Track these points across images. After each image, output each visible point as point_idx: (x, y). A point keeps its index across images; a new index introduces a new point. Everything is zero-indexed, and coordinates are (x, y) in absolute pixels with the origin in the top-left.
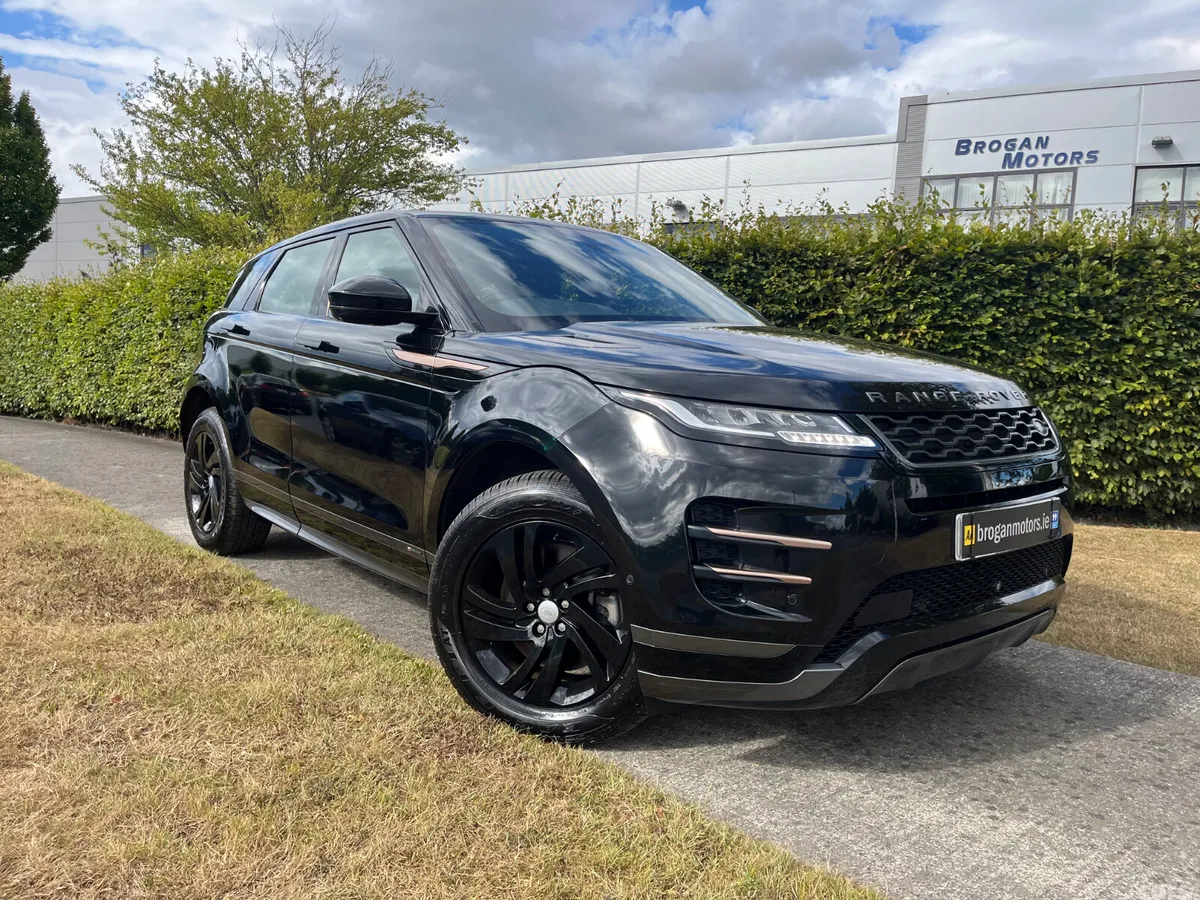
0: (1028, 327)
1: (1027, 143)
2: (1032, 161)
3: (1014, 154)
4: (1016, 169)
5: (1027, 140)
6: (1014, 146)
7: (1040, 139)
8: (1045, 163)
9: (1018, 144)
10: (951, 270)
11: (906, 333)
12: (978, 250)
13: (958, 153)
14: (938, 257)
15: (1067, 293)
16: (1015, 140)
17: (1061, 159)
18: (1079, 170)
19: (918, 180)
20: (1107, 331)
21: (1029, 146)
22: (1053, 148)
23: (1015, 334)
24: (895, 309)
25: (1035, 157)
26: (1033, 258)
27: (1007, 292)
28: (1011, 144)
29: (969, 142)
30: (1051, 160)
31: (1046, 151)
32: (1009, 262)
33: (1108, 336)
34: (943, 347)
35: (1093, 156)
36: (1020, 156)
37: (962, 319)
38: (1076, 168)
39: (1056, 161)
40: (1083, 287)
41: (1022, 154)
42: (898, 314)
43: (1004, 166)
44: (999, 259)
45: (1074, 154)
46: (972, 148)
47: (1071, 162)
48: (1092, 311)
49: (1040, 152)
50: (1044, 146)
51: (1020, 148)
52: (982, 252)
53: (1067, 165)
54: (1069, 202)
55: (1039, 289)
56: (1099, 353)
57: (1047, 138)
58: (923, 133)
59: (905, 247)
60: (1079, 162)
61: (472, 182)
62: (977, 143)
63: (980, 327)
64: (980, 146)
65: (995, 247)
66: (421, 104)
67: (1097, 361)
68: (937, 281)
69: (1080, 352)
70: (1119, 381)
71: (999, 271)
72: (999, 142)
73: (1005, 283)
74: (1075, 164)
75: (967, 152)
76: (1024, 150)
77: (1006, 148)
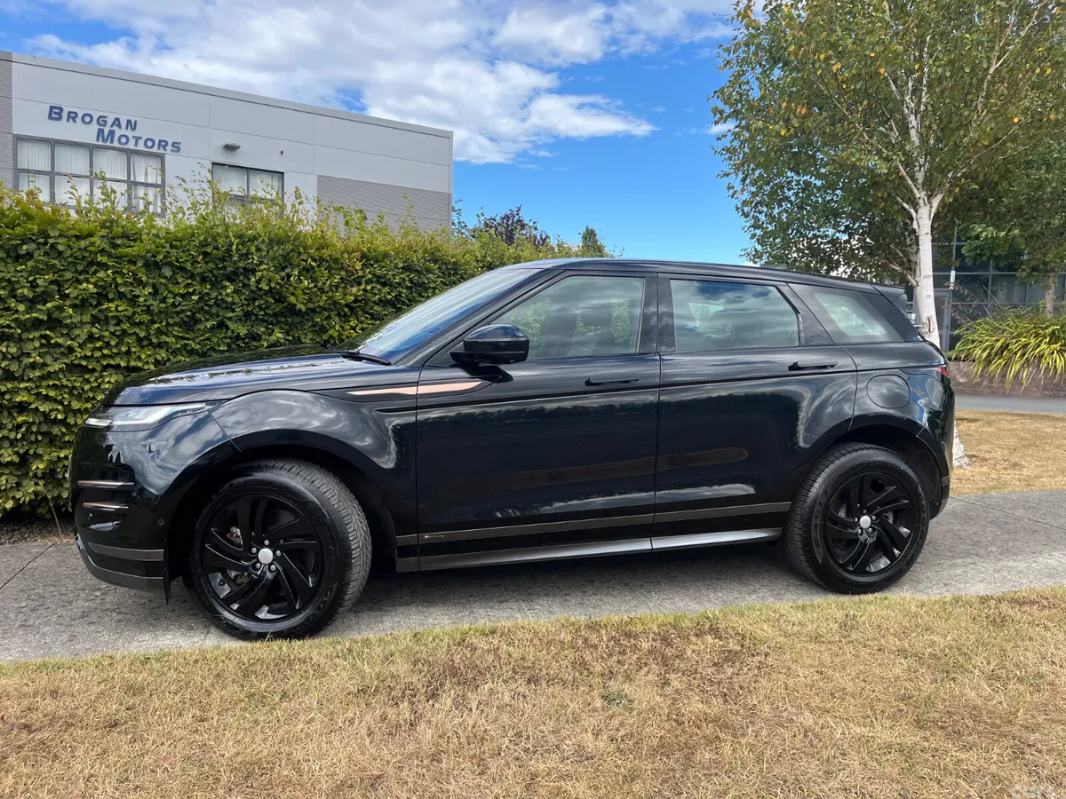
1: (117, 122)
2: (123, 140)
3: (106, 130)
4: (108, 144)
5: (117, 119)
6: (105, 123)
7: (129, 122)
8: (136, 144)
9: (110, 122)
13: (50, 117)
16: (106, 117)
17: (149, 144)
18: (167, 157)
19: (10, 137)
21: (119, 126)
22: (142, 133)
25: (126, 137)
28: (102, 120)
29: (61, 109)
30: (141, 143)
31: (136, 134)
35: (176, 147)
36: (112, 133)
38: (164, 154)
39: (145, 145)
41: (114, 132)
43: (98, 140)
45: (160, 141)
46: (65, 115)
47: (159, 148)
49: (130, 133)
50: (134, 129)
51: (112, 126)
53: (155, 150)
54: (160, 182)
57: (136, 122)
58: (10, 90)
60: (165, 149)
62: (69, 113)
64: (72, 116)
72: (91, 116)
74: (162, 151)
75: (60, 118)
76: (115, 128)
77: (98, 123)
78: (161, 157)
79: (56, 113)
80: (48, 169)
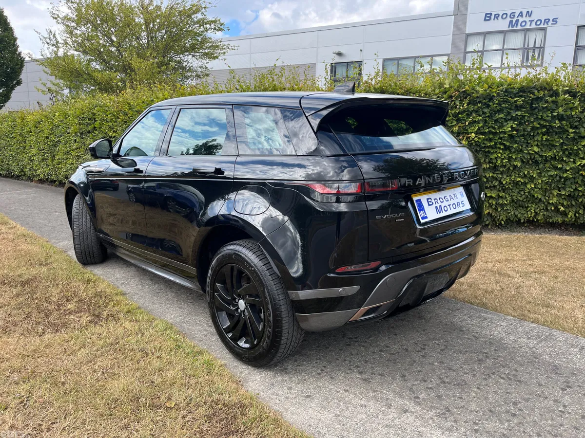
0: (530, 131)
1: (521, 14)
2: (524, 24)
3: (514, 20)
4: (515, 28)
5: (521, 12)
6: (514, 16)
7: (528, 12)
8: (530, 25)
9: (517, 15)
10: (489, 101)
11: (463, 137)
12: (504, 90)
13: (485, 20)
14: (482, 95)
15: (552, 112)
16: (515, 13)
17: (539, 23)
18: (549, 29)
19: (464, 36)
20: (572, 133)
21: (522, 16)
22: (535, 17)
23: (523, 135)
24: (458, 124)
25: (525, 22)
26: (533, 94)
27: (519, 113)
28: (512, 15)
29: (491, 14)
30: (534, 23)
31: (531, 19)
32: (521, 96)
33: (572, 135)
34: (484, 143)
35: (555, 21)
36: (517, 21)
37: (494, 128)
38: (547, 27)
39: (536, 24)
40: (560, 110)
41: (518, 20)
42: (459, 127)
43: (509, 27)
44: (516, 95)
45: (545, 20)
46: (493, 17)
47: (544, 24)
48: (564, 122)
49: (527, 19)
50: (530, 16)
51: (518, 17)
52: (506, 91)
53: (542, 26)
54: (542, 46)
55: (537, 110)
56: (567, 145)
57: (532, 11)
58: (467, 9)
59: (464, 90)
60: (548, 24)
61: (233, 48)
62: (495, 15)
63: (505, 133)
64: (497, 16)
65: (514, 88)
66: (204, 6)
67: (567, 149)
68: (481, 108)
69: (557, 144)
70: (577, 159)
71: (516, 102)
72: (506, 14)
73: (518, 108)
74: (546, 26)
75: (490, 19)
76: (520, 18)
77: (510, 17)
78: (545, 29)
79: (488, 17)
80: (481, 49)
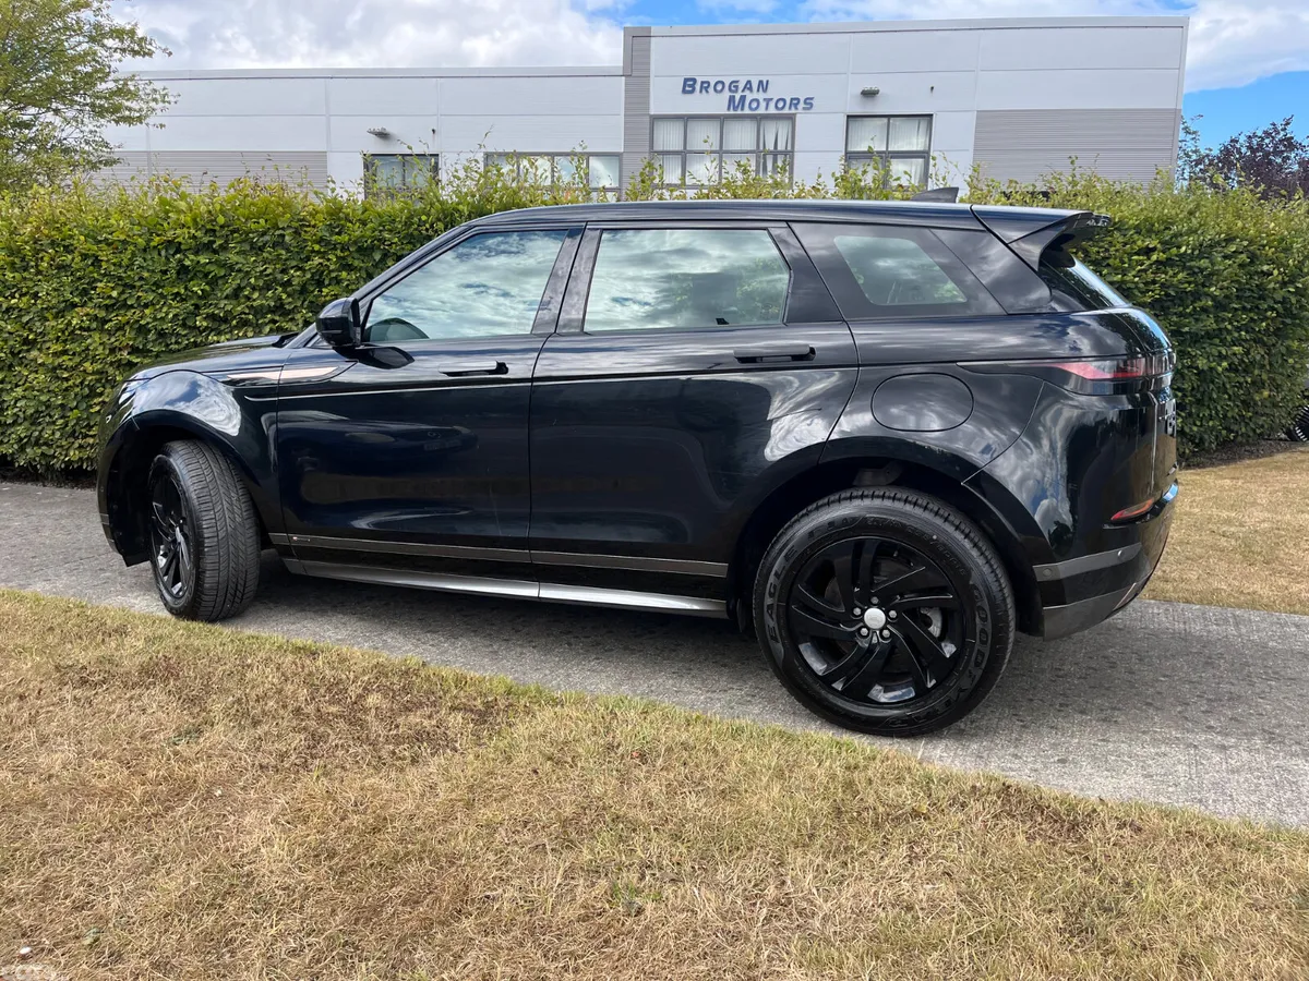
1: (749, 86)
2: (754, 105)
3: (738, 97)
4: (739, 112)
5: (749, 82)
6: (737, 87)
7: (761, 82)
8: (767, 108)
13: (684, 91)
16: (737, 82)
17: (781, 105)
18: (798, 117)
19: (647, 119)
21: (751, 89)
22: (773, 93)
25: (757, 101)
28: (734, 86)
29: (694, 80)
30: (772, 105)
31: (767, 96)
35: (809, 103)
36: (743, 98)
38: (795, 114)
39: (776, 107)
41: (745, 96)
43: (729, 109)
45: (792, 99)
46: (698, 87)
47: (790, 108)
49: (761, 96)
51: (743, 91)
53: (786, 111)
54: (789, 149)
57: (767, 82)
58: (649, 68)
60: (796, 108)
62: (703, 83)
64: (705, 86)
72: (723, 83)
74: (793, 111)
75: (692, 91)
76: (747, 93)
77: (730, 89)
78: (791, 118)
80: (681, 148)
